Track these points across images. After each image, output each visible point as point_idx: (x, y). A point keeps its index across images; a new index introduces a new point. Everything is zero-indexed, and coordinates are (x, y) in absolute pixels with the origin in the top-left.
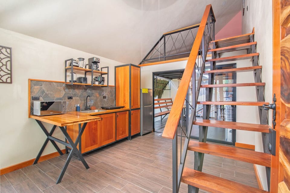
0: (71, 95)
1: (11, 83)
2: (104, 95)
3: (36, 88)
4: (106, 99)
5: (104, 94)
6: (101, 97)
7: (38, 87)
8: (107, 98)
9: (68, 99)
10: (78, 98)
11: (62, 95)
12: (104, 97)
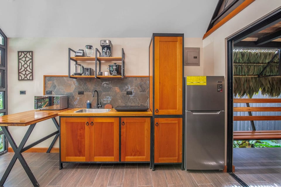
0: (82, 90)
1: (32, 80)
2: (129, 90)
3: (49, 83)
4: (132, 95)
5: (128, 88)
6: (123, 92)
7: (51, 82)
8: (134, 94)
9: (79, 94)
10: (91, 93)
11: (72, 90)
12: (129, 93)
